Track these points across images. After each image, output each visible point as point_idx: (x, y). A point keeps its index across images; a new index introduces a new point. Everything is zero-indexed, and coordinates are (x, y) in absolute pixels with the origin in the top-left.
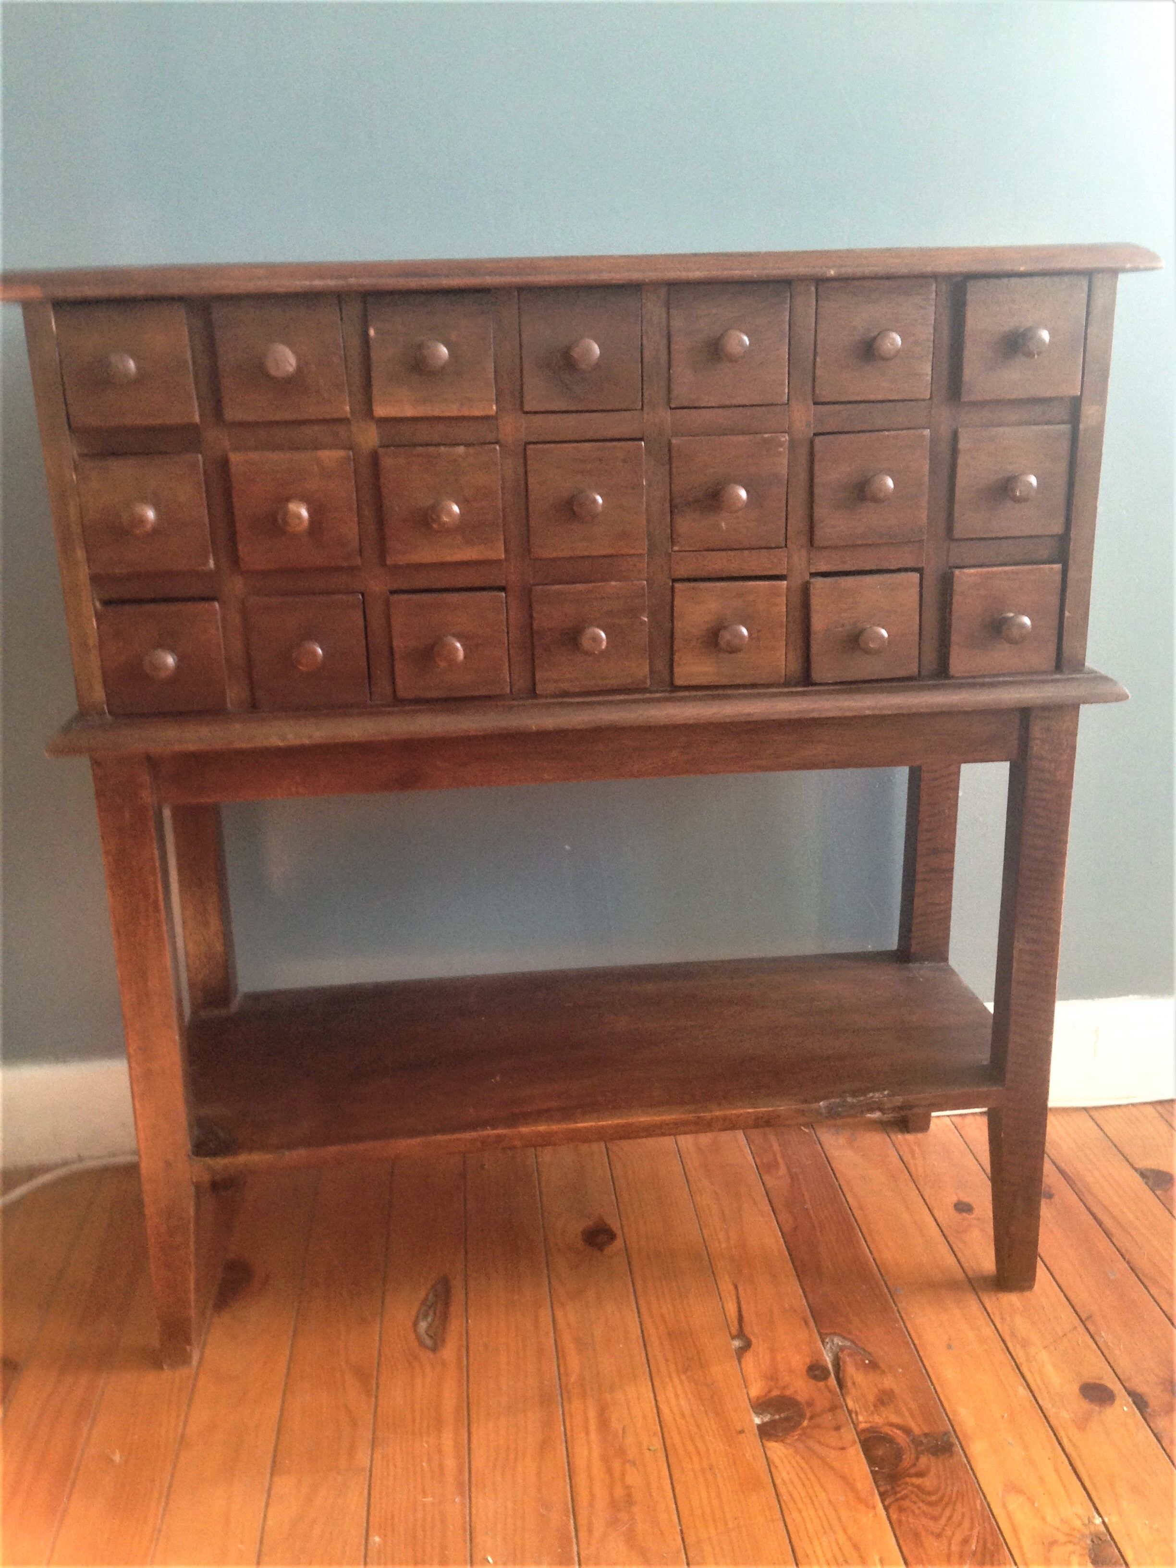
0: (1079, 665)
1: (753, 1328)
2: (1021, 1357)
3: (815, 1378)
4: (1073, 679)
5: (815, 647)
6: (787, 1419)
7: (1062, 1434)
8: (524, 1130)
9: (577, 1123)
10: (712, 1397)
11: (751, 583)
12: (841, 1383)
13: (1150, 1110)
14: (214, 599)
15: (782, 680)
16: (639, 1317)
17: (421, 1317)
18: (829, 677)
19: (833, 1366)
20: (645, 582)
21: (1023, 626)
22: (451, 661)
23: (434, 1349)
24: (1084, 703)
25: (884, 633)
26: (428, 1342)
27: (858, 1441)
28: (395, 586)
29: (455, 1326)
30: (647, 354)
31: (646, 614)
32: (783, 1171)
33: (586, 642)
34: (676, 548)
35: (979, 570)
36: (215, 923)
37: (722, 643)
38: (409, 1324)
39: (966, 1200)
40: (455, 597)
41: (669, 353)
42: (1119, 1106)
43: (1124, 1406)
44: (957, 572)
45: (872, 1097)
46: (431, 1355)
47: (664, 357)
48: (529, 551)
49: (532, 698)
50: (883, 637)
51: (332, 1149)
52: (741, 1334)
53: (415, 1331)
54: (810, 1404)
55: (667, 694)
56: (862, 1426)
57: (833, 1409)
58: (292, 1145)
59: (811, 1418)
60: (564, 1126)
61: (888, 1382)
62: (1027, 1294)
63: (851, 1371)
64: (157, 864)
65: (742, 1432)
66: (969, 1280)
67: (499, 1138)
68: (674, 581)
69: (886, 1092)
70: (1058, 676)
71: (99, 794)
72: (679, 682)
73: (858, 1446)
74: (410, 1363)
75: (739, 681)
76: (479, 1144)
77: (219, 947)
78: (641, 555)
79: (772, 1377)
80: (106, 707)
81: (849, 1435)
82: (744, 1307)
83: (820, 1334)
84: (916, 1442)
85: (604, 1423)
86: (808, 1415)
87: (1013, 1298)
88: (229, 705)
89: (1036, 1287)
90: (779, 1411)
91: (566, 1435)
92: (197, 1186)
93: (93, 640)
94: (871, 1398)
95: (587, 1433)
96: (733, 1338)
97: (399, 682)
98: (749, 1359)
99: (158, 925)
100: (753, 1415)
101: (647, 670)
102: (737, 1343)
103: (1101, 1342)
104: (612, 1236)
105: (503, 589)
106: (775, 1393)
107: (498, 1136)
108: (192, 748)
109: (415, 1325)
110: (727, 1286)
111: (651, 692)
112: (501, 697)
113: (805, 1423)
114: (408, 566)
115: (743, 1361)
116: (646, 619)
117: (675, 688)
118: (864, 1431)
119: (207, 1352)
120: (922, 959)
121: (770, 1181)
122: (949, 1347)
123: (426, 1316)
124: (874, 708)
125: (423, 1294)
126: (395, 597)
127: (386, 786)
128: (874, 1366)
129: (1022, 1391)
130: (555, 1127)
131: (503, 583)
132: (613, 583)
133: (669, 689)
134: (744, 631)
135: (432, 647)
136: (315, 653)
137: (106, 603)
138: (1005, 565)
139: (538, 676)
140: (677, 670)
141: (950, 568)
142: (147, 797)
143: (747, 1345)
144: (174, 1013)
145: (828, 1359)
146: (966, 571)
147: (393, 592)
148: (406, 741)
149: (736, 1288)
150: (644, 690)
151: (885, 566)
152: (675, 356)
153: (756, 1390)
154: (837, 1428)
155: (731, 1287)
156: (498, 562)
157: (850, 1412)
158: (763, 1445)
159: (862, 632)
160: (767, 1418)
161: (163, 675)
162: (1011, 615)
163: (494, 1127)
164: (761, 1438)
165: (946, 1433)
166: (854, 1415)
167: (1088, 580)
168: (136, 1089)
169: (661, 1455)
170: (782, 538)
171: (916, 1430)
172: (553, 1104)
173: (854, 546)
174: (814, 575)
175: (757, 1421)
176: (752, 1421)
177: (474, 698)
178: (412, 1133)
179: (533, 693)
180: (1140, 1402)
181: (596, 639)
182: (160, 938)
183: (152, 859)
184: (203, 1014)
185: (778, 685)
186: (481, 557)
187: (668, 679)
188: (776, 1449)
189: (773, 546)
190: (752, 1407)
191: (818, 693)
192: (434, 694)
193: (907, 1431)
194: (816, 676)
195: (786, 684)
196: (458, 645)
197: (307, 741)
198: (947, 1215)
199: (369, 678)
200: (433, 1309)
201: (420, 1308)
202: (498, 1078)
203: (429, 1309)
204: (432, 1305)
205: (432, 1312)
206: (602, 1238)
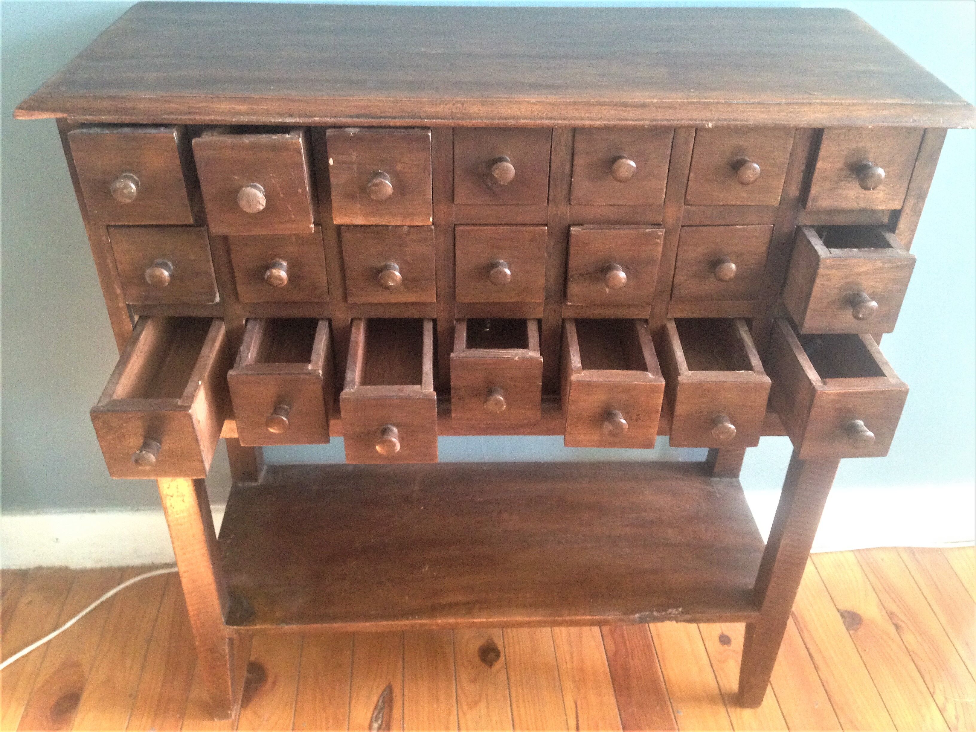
8: (439, 620)
9: (473, 618)
17: (374, 719)
28: (355, 315)
30: (554, 166)
38: (367, 724)
41: (572, 166)
47: (567, 168)
51: (315, 626)
58: (289, 621)
66: (722, 696)
67: (423, 628)
68: (564, 320)
69: (680, 609)
78: (540, 303)
87: (747, 714)
89: (763, 704)
92: (231, 639)
109: (370, 726)
114: (365, 304)
120: (720, 476)
123: (377, 718)
125: (375, 699)
130: (459, 621)
147: (353, 318)
152: (577, 169)
156: (431, 304)
163: (421, 618)
172: (461, 598)
184: (240, 485)
200: (382, 713)
201: (374, 712)
202: (427, 569)
203: (379, 712)
204: (381, 709)
205: (380, 715)
206: (492, 655)
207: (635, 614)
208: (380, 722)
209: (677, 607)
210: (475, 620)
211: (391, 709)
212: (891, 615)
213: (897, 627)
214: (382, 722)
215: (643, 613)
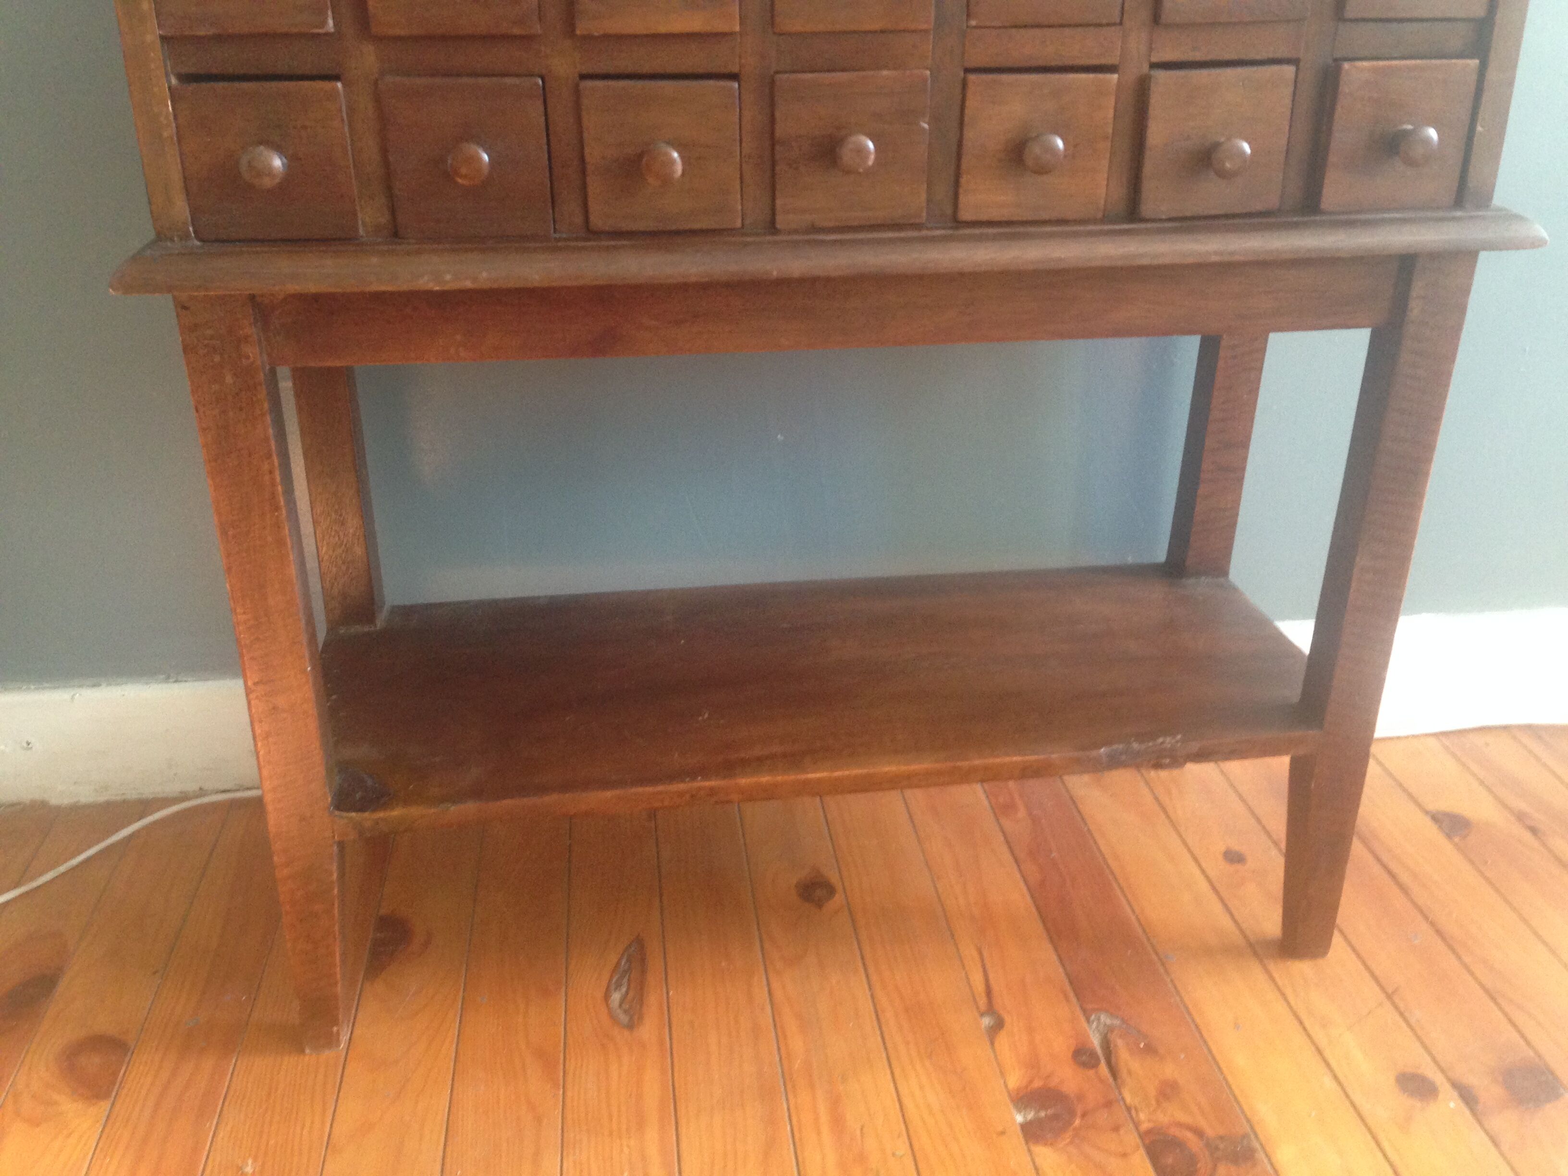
0: (1484, 199)
1: (1004, 1001)
2: (1322, 1041)
3: (1085, 1065)
4: (1477, 217)
5: (1148, 167)
6: (1055, 1117)
7: (1382, 1137)
8: (744, 781)
9: (808, 773)
10: (964, 1089)
11: (1071, 76)
12: (1114, 1072)
13: (1432, 742)
14: (337, 78)
15: (1100, 215)
16: (870, 989)
17: (613, 987)
18: (1165, 209)
19: (1102, 1047)
20: (928, 72)
21: (1427, 141)
22: (666, 180)
23: (631, 1027)
24: (1484, 249)
25: (1246, 147)
26: (624, 1018)
27: (1141, 1144)
28: (586, 69)
29: (653, 999)
31: (927, 119)
32: (1022, 813)
33: (846, 155)
34: (973, 23)
35: (1375, 63)
36: (353, 523)
37: (1030, 162)
38: (600, 994)
39: (1237, 848)
40: (668, 87)
42: (1398, 738)
43: (1451, 1102)
44: (1346, 65)
45: (1162, 743)
46: (626, 1033)
48: (773, 24)
49: (773, 234)
50: (1243, 153)
51: (507, 803)
52: (990, 1010)
53: (608, 1005)
54: (1081, 1097)
55: (950, 232)
56: (1145, 1126)
57: (1108, 1104)
58: (459, 797)
59: (1084, 1115)
60: (791, 777)
61: (1169, 1071)
62: (1320, 962)
63: (1124, 1056)
64: (273, 447)
65: (1003, 1133)
66: (1251, 945)
67: (712, 792)
68: (967, 70)
69: (1179, 737)
70: (1459, 214)
71: (187, 349)
72: (966, 215)
73: (1142, 1151)
74: (603, 1046)
75: (1045, 216)
76: (688, 796)
77: (359, 551)
78: (926, 31)
79: (1033, 1063)
80: (191, 229)
81: (1131, 1138)
82: (991, 976)
83: (1084, 1011)
84: (1211, 1147)
85: (838, 1121)
86: (1079, 1113)
87: (1303, 968)
88: (361, 232)
89: (1329, 955)
90: (1043, 1107)
91: (793, 1136)
92: (341, 845)
93: (170, 132)
94: (1152, 1092)
95: (819, 1133)
96: (982, 1015)
97: (593, 206)
98: (1002, 1039)
99: (278, 526)
100: (1014, 1112)
101: (924, 197)
102: (986, 1021)
103: (1413, 1021)
104: (831, 890)
105: (734, 77)
106: (1037, 1084)
107: (711, 789)
108: (312, 288)
109: (607, 997)
110: (969, 952)
111: (928, 229)
112: (731, 231)
113: (1077, 1122)
114: (606, 37)
115: (996, 1044)
116: (926, 126)
117: (958, 223)
118: (1149, 1132)
119: (357, 1032)
120: (1198, 574)
121: (1007, 824)
122: (1237, 1026)
123: (618, 986)
124: (1221, 253)
125: (613, 958)
126: (589, 84)
127: (575, 351)
128: (1150, 1050)
129: (1328, 1081)
130: (779, 778)
131: (735, 69)
132: (885, 73)
133: (949, 225)
134: (1060, 143)
135: (640, 156)
136: (480, 159)
137: (187, 78)
138: (1411, 57)
139: (779, 202)
140: (963, 199)
141: (1336, 60)
142: (254, 354)
143: (999, 1025)
144: (304, 638)
145: (1095, 1041)
146: (1359, 64)
147: (583, 77)
148: (599, 288)
149: (980, 953)
150: (917, 227)
151: (1253, 55)
153: (1015, 1079)
154: (1116, 1129)
155: (975, 954)
156: (731, 34)
157: (1128, 1109)
158: (1029, 1150)
159: (1216, 146)
160: (1031, 1116)
161: (267, 183)
162: (1410, 127)
163: (706, 777)
164: (1027, 1143)
165: (1245, 1136)
166: (1133, 1112)
167: (1511, 83)
168: (258, 731)
169: (909, 1162)
170: (1117, 12)
171: (1210, 1132)
172: (776, 749)
173: (1213, 25)
174: (1154, 66)
175: (1019, 1118)
176: (1014, 1120)
177: (693, 232)
178: (605, 784)
179: (772, 227)
180: (1467, 1096)
181: (861, 151)
182: (280, 543)
183: (267, 440)
184: (342, 631)
185: (1094, 221)
186: (708, 28)
187: (949, 211)
188: (1046, 1155)
189: (1104, 21)
190: (1012, 1101)
191: (1148, 232)
192: (641, 226)
193: (1199, 1133)
194: (1147, 208)
195: (1105, 220)
196: (675, 155)
197: (468, 284)
198: (1217, 867)
199: (553, 202)
200: (627, 976)
201: (611, 977)
202: (706, 716)
203: (622, 977)
204: (625, 972)
205: (625, 980)
206: (819, 893)
207: (1101, 748)
208: (624, 989)
209: (1174, 735)
210: (811, 776)
211: (643, 972)
212: (1520, 817)
213: (1534, 831)
214: (627, 993)
215: (1115, 747)
